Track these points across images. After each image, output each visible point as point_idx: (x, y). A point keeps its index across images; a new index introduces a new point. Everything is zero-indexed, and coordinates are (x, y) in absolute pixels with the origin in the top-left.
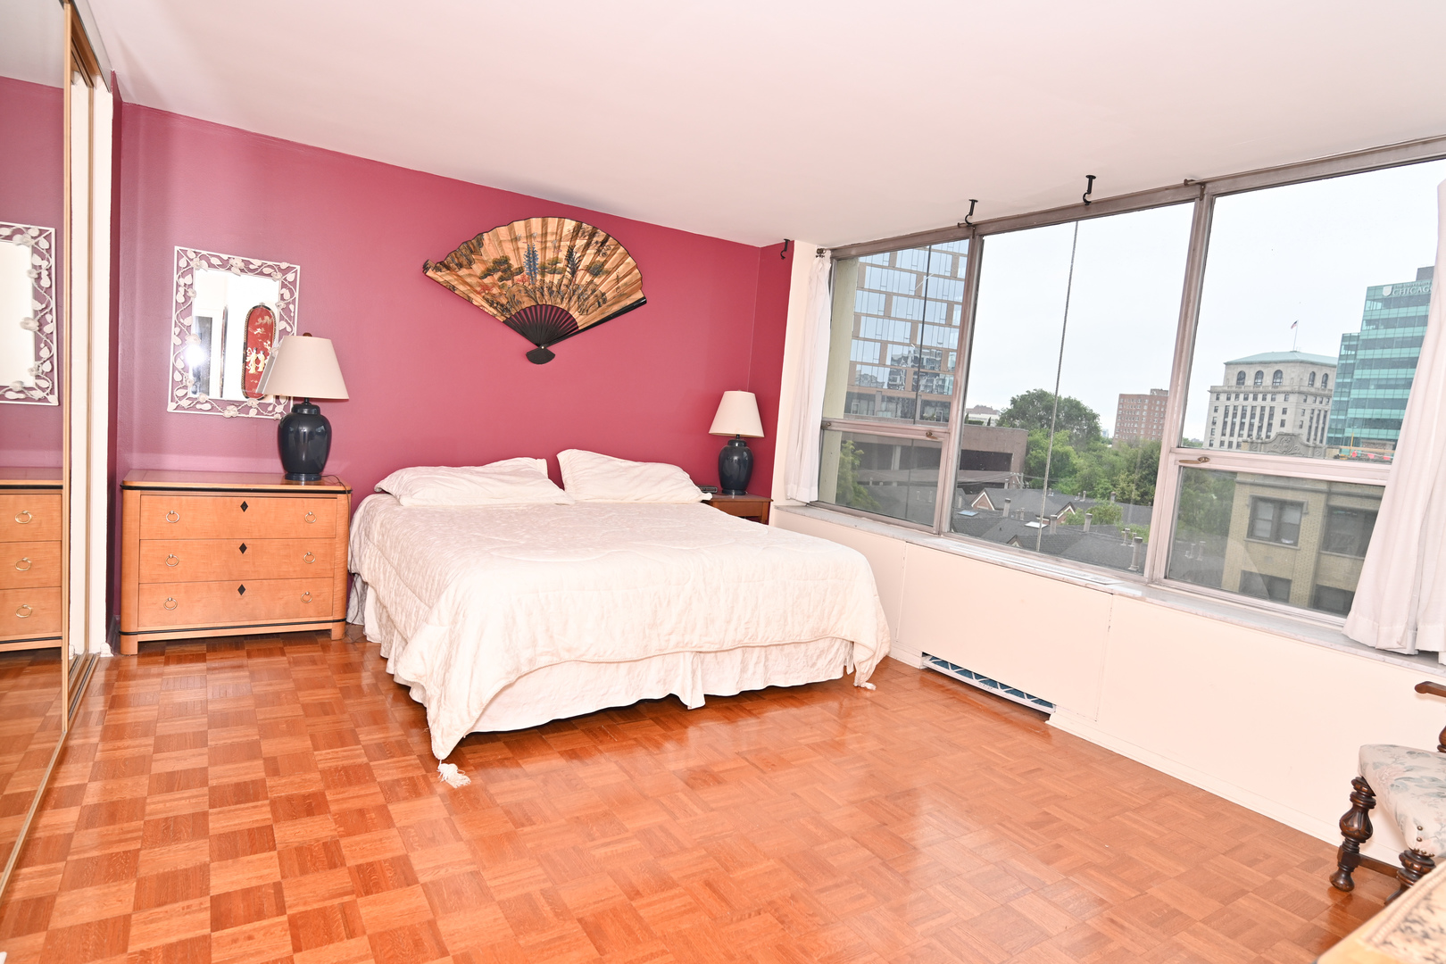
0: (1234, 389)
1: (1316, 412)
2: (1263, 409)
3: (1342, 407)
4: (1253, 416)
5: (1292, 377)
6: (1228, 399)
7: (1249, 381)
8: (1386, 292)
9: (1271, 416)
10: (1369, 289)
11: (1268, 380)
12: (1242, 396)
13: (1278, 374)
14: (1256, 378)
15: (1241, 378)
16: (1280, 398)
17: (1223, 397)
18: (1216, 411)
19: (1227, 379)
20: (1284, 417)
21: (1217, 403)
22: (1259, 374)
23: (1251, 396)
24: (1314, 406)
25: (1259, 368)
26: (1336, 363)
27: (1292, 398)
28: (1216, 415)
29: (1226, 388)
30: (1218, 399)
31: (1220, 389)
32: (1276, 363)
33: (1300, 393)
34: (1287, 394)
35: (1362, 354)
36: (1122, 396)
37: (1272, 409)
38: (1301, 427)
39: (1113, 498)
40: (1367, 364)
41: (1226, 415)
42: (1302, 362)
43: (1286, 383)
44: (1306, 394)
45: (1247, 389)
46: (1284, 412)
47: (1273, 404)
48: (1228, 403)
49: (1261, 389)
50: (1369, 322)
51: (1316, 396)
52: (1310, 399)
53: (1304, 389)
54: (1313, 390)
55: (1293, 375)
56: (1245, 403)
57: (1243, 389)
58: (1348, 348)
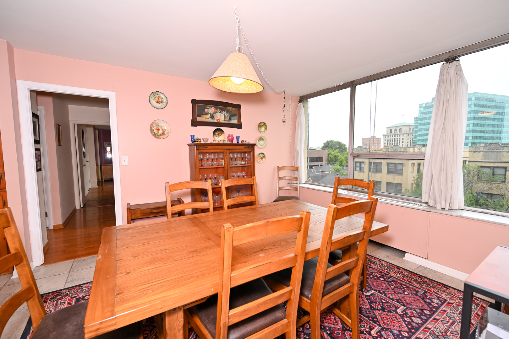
0: (389, 134)
1: (412, 138)
2: (397, 139)
3: (416, 137)
4: (395, 141)
5: (405, 130)
6: (388, 137)
7: (393, 132)
8: (424, 105)
9: (400, 141)
10: (420, 105)
11: (398, 131)
12: (391, 136)
13: (400, 129)
14: (395, 131)
15: (391, 131)
16: (401, 136)
17: (387, 137)
18: (385, 140)
19: (387, 132)
20: (403, 140)
21: (385, 138)
22: (396, 130)
23: (394, 136)
24: (411, 137)
25: (395, 128)
26: (413, 125)
27: (405, 135)
28: (385, 141)
29: (387, 134)
30: (385, 137)
31: (386, 135)
32: (400, 126)
33: (406, 134)
34: (403, 134)
35: (419, 122)
36: (363, 139)
37: (400, 138)
38: (408, 143)
40: (421, 124)
41: (388, 141)
42: (406, 125)
43: (403, 132)
44: (408, 134)
45: (393, 134)
46: (403, 139)
47: (400, 137)
48: (388, 138)
49: (396, 134)
50: (421, 113)
51: (411, 134)
52: (410, 135)
53: (407, 133)
54: (410, 133)
55: (404, 129)
56: (392, 138)
57: (391, 134)
58: (416, 121)
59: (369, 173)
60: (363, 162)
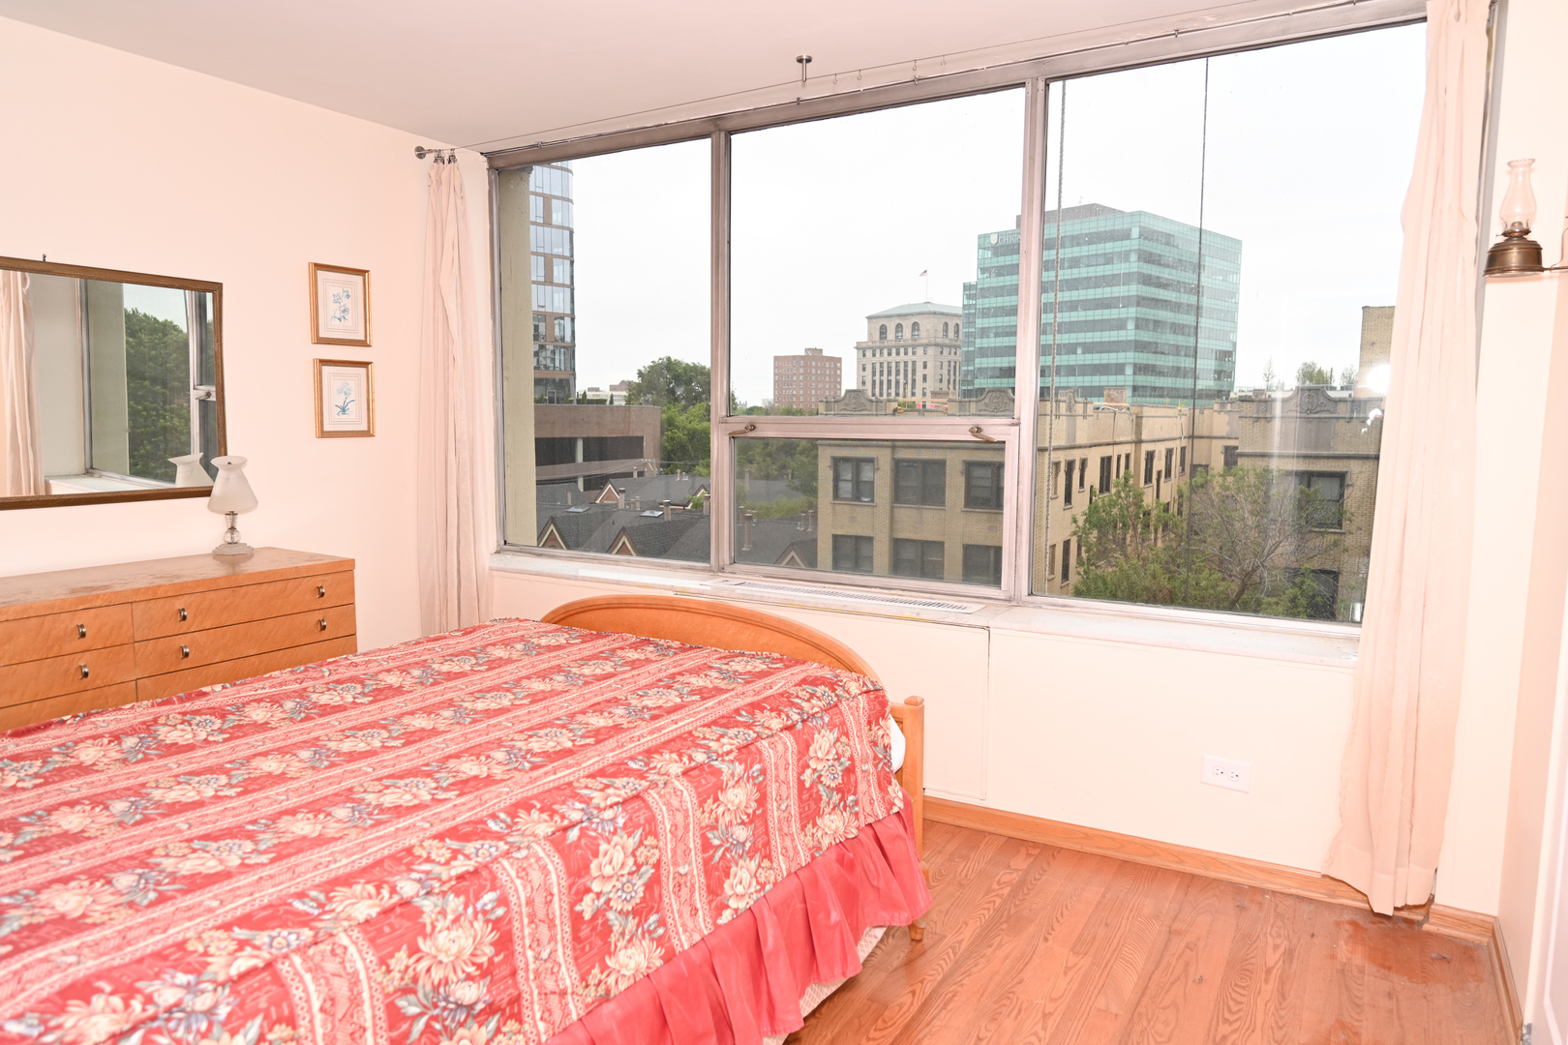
0: (878, 344)
1: (952, 364)
2: (906, 363)
3: (969, 358)
4: (898, 373)
5: (929, 329)
6: (874, 355)
7: (891, 335)
8: (994, 240)
9: (914, 371)
10: (980, 237)
11: (907, 333)
12: (885, 352)
13: (915, 326)
14: (897, 332)
15: (883, 331)
16: (920, 351)
17: (869, 353)
18: (864, 369)
19: (870, 335)
20: (926, 372)
21: (864, 361)
22: (899, 327)
23: (894, 351)
24: (950, 358)
25: (898, 321)
26: (960, 312)
27: (931, 351)
28: (865, 374)
29: (870, 344)
30: (864, 355)
31: (864, 345)
32: (912, 315)
33: (936, 345)
34: (926, 346)
35: (982, 303)
36: (776, 359)
37: (914, 363)
38: (941, 381)
39: (747, 475)
40: (986, 313)
41: (874, 374)
42: (935, 313)
43: (924, 335)
44: (942, 346)
45: (889, 344)
46: (925, 367)
47: (914, 358)
48: (874, 360)
49: (902, 342)
50: (983, 270)
51: (950, 347)
52: (946, 351)
53: (939, 341)
54: (947, 342)
55: (929, 327)
56: (890, 359)
57: (886, 344)
58: (969, 297)
59: (892, 509)
60: (871, 460)
